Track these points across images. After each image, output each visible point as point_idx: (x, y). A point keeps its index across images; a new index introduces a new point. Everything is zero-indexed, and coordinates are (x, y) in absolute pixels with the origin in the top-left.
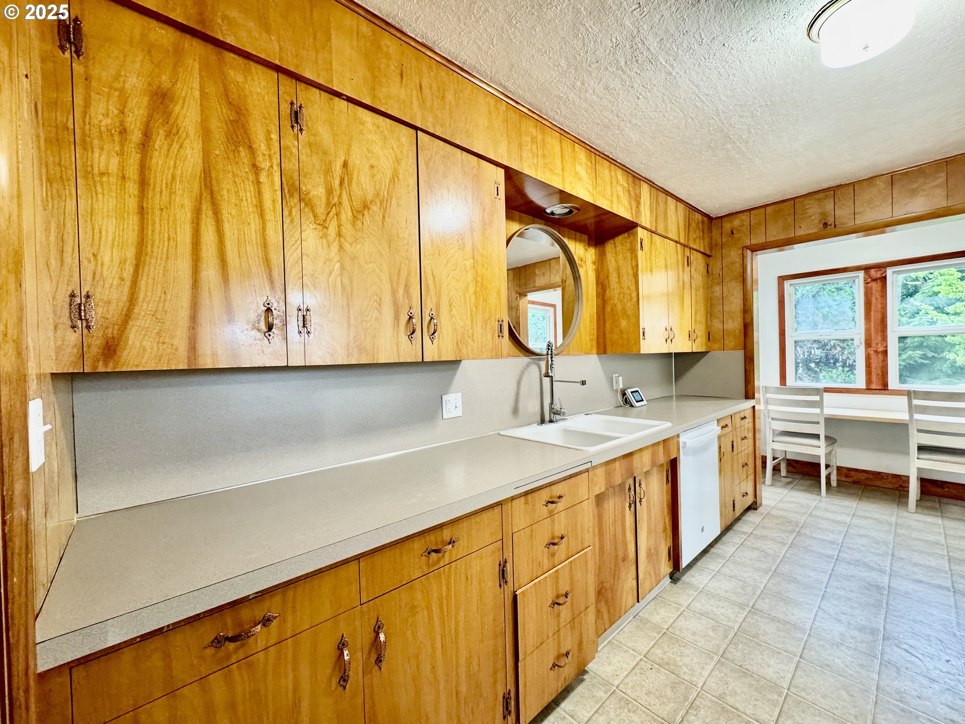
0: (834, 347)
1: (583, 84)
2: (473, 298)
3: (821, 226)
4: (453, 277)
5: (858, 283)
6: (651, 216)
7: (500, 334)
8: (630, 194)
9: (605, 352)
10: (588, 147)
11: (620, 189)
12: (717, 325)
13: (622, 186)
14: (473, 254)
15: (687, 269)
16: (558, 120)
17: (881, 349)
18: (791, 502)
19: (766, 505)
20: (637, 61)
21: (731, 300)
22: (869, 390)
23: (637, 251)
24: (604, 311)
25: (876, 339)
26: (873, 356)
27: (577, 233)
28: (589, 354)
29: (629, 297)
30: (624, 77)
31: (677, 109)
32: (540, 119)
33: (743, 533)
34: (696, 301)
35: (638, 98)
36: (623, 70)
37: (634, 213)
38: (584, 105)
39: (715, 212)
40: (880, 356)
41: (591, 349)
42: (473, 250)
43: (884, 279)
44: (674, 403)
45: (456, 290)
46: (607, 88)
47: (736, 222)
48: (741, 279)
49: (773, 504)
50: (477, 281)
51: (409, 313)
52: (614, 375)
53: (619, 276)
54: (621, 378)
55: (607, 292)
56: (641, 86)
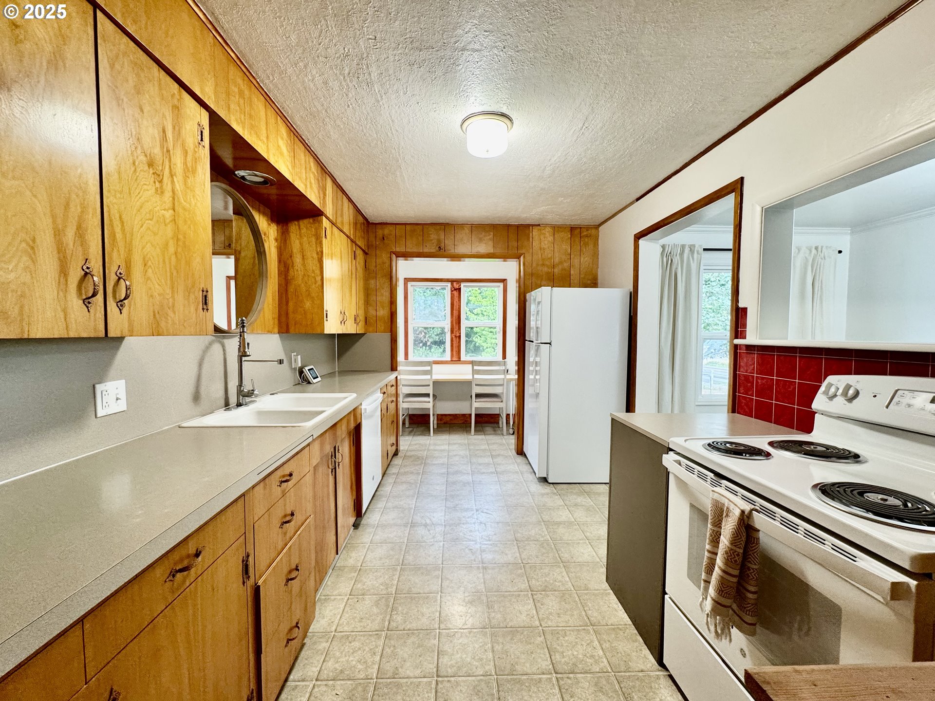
0: (421, 332)
1: (305, 67)
2: (173, 259)
3: (437, 248)
4: (148, 228)
5: (447, 291)
6: (333, 208)
7: (205, 307)
8: (319, 184)
9: (287, 331)
10: (289, 125)
11: (312, 176)
12: (372, 312)
13: (313, 173)
14: (174, 204)
15: (354, 262)
16: (267, 85)
17: (458, 335)
18: (416, 444)
19: (402, 450)
20: (358, 78)
21: (382, 292)
22: (452, 361)
23: (322, 238)
24: (286, 290)
25: (456, 329)
26: (454, 339)
27: (261, 205)
28: (271, 333)
29: (313, 280)
30: (344, 83)
31: (373, 130)
32: (248, 74)
33: (394, 474)
34: (359, 291)
35: (348, 106)
36: (344, 78)
37: (322, 202)
38: (299, 85)
39: (373, 218)
40: (457, 338)
41: (273, 328)
42: (174, 199)
43: (459, 289)
44: (337, 379)
45: (152, 246)
46: (326, 83)
47: (386, 231)
48: (389, 276)
49: (406, 448)
50: (178, 240)
51: (85, 268)
52: (293, 354)
53: (303, 258)
54: (299, 357)
55: (291, 272)
56: (354, 99)
